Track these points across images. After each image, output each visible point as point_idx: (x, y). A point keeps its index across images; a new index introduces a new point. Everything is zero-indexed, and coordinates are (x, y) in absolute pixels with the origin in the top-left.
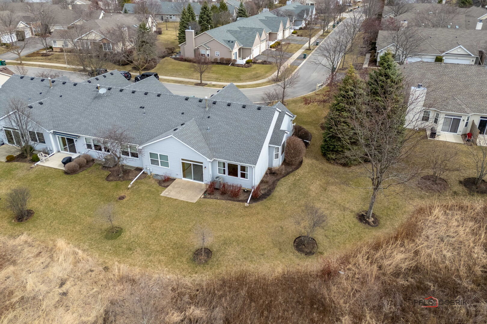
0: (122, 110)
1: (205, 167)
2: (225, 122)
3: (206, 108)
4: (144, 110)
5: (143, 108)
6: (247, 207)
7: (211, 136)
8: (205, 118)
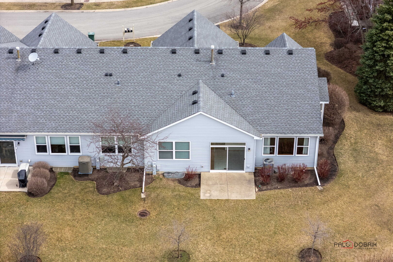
0: (76, 84)
1: (249, 149)
2: (250, 80)
3: (211, 62)
4: (113, 78)
5: (111, 75)
6: (321, 191)
7: (240, 103)
8: (217, 77)
